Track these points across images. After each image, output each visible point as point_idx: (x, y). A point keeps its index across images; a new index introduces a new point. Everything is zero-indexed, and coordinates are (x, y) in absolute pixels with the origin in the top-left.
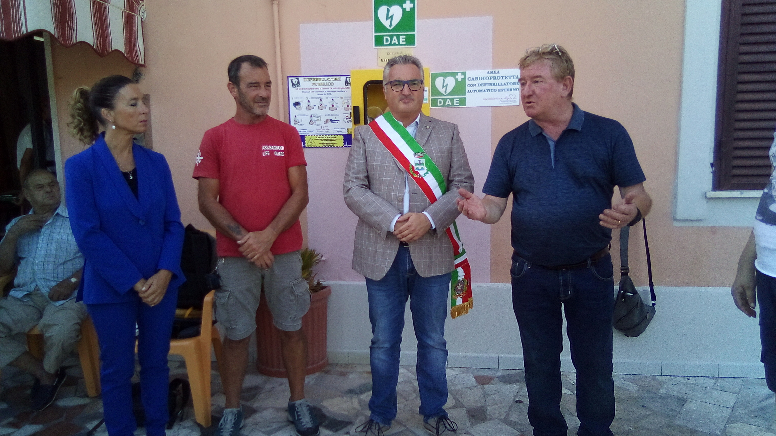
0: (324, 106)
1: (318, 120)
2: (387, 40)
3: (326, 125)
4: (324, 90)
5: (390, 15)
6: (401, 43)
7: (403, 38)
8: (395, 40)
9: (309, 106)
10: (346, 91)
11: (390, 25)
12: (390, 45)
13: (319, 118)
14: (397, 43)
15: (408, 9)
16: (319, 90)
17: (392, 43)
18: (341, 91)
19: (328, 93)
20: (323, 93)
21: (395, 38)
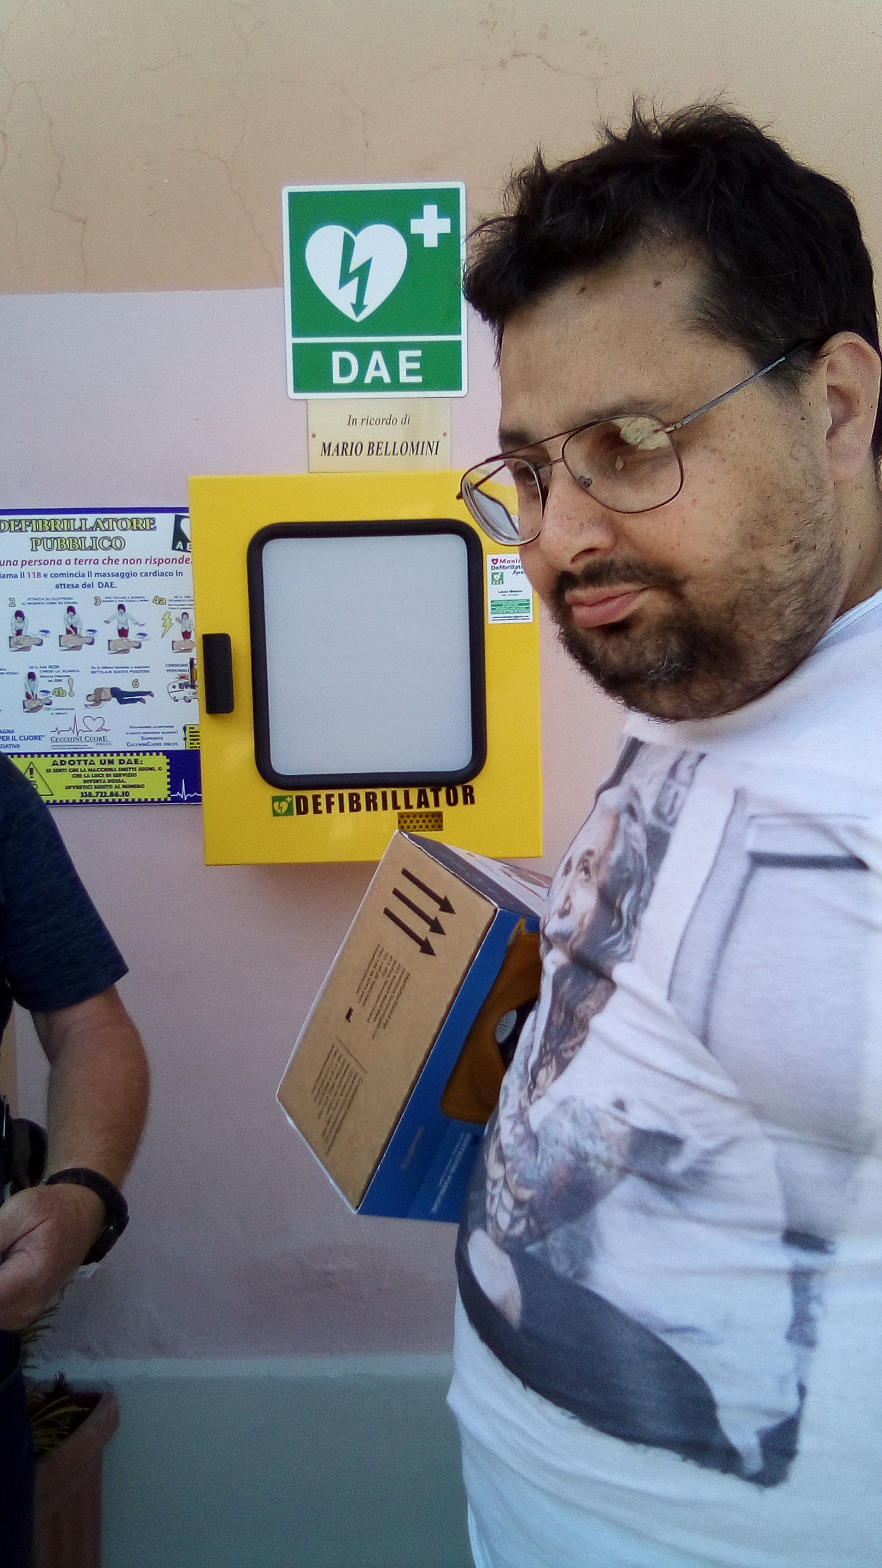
0: (84, 633)
1: (59, 693)
2: (345, 367)
3: (94, 712)
4: (84, 568)
5: (354, 265)
6: (404, 378)
7: (409, 360)
8: (377, 368)
9: (19, 632)
10: (180, 574)
11: (358, 307)
12: (358, 385)
13: (64, 685)
14: (387, 379)
15: (431, 241)
16: (63, 568)
17: (368, 380)
18: (155, 574)
19: (104, 580)
20: (80, 581)
21: (377, 356)
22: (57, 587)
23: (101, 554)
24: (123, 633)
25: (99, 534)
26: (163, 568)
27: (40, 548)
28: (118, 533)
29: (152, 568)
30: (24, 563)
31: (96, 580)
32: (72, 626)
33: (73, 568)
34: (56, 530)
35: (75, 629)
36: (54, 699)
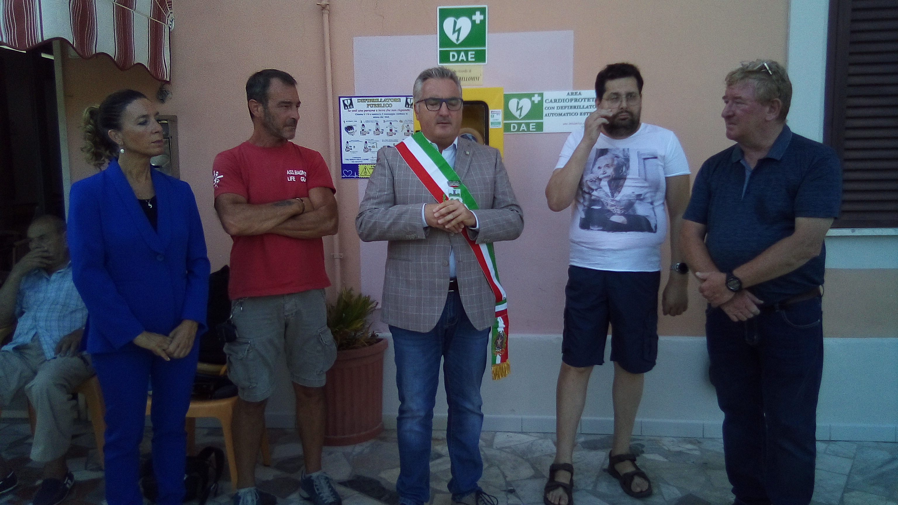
0: (381, 130)
1: (373, 147)
2: (454, 56)
5: (457, 28)
6: (470, 59)
7: (471, 54)
8: (462, 56)
9: (363, 130)
10: (407, 114)
11: (458, 39)
12: (457, 61)
13: (375, 145)
14: (465, 60)
15: (478, 22)
16: (375, 112)
17: (460, 60)
18: (400, 114)
19: (386, 116)
20: (380, 116)
21: (462, 53)
22: (374, 117)
23: (385, 108)
24: (391, 130)
25: (385, 103)
26: (402, 112)
27: (369, 107)
28: (390, 102)
29: (400, 112)
30: (365, 111)
31: (384, 116)
32: (377, 129)
33: (378, 112)
34: (374, 102)
35: (378, 129)
36: (372, 149)
